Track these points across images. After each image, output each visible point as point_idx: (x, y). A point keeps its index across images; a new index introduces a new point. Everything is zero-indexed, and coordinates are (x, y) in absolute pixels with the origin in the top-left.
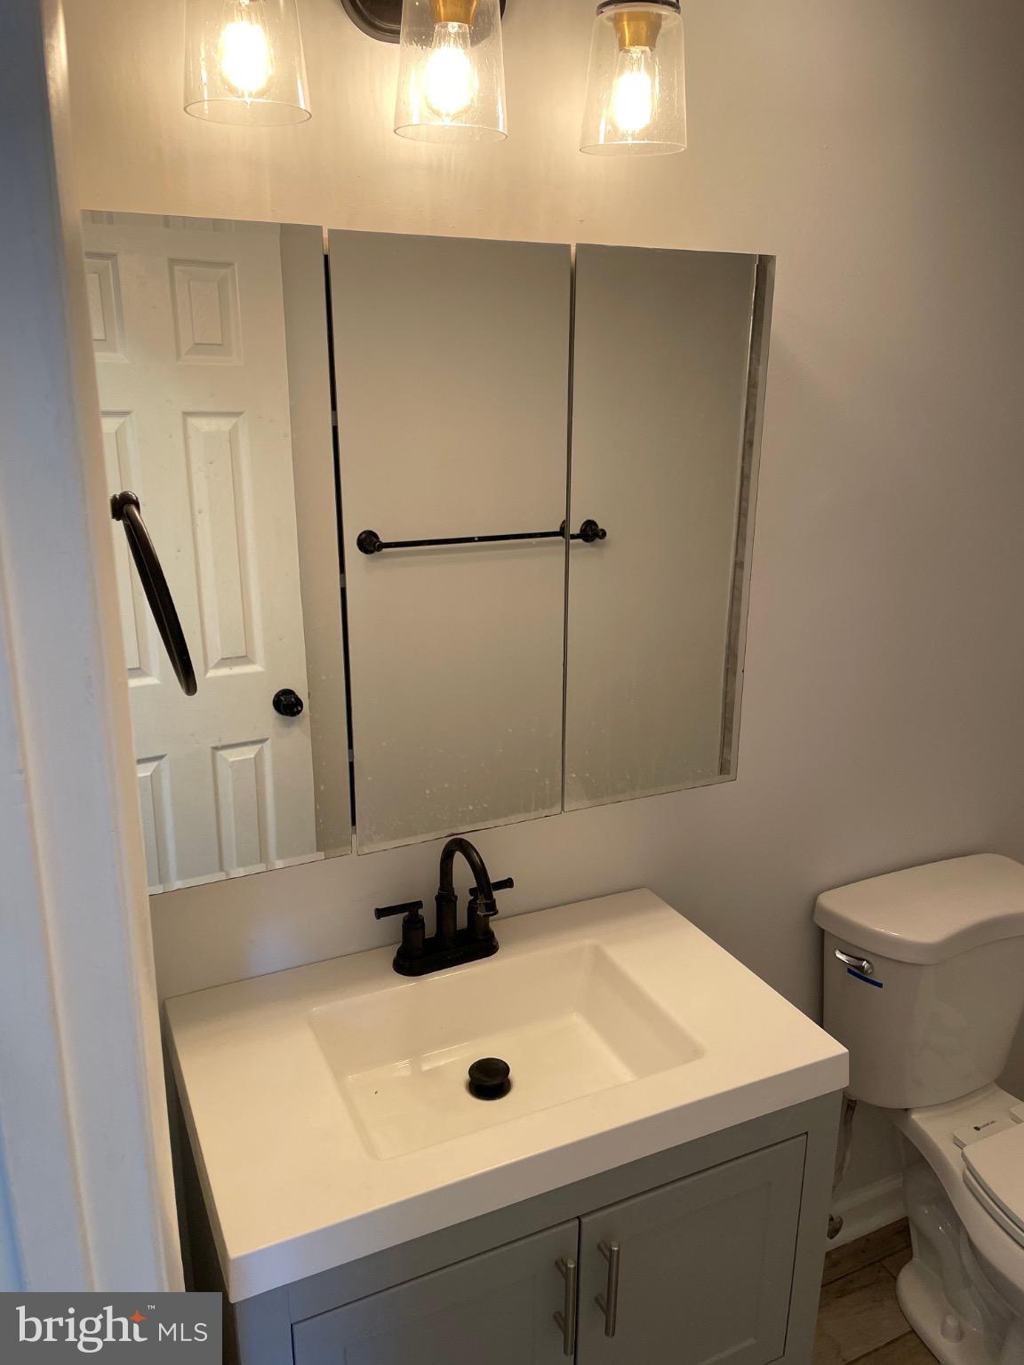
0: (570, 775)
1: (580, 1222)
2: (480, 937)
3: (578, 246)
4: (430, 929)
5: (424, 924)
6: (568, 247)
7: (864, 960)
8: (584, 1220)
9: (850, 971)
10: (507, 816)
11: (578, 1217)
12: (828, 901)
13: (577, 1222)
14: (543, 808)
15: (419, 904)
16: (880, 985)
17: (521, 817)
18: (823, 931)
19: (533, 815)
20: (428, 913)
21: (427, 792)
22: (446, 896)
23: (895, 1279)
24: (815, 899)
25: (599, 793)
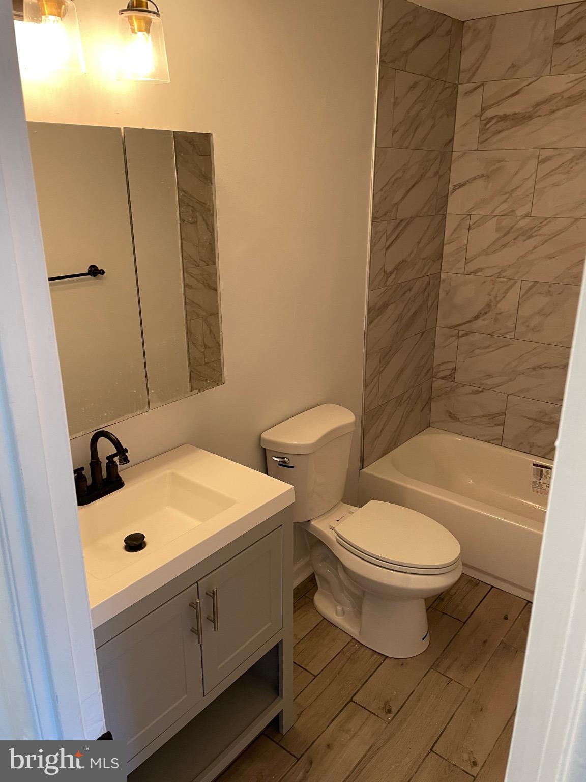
0: (151, 391)
1: (198, 584)
2: (115, 480)
3: (124, 128)
4: (89, 481)
5: (86, 479)
6: (120, 129)
7: (285, 458)
8: (199, 583)
9: (280, 465)
10: (123, 416)
11: (196, 582)
12: (265, 436)
13: (196, 584)
14: (140, 409)
15: (82, 469)
16: (293, 467)
17: (130, 415)
18: (265, 449)
19: (135, 414)
20: (87, 473)
21: (83, 409)
22: (95, 462)
23: (313, 600)
24: (260, 435)
25: (165, 399)
